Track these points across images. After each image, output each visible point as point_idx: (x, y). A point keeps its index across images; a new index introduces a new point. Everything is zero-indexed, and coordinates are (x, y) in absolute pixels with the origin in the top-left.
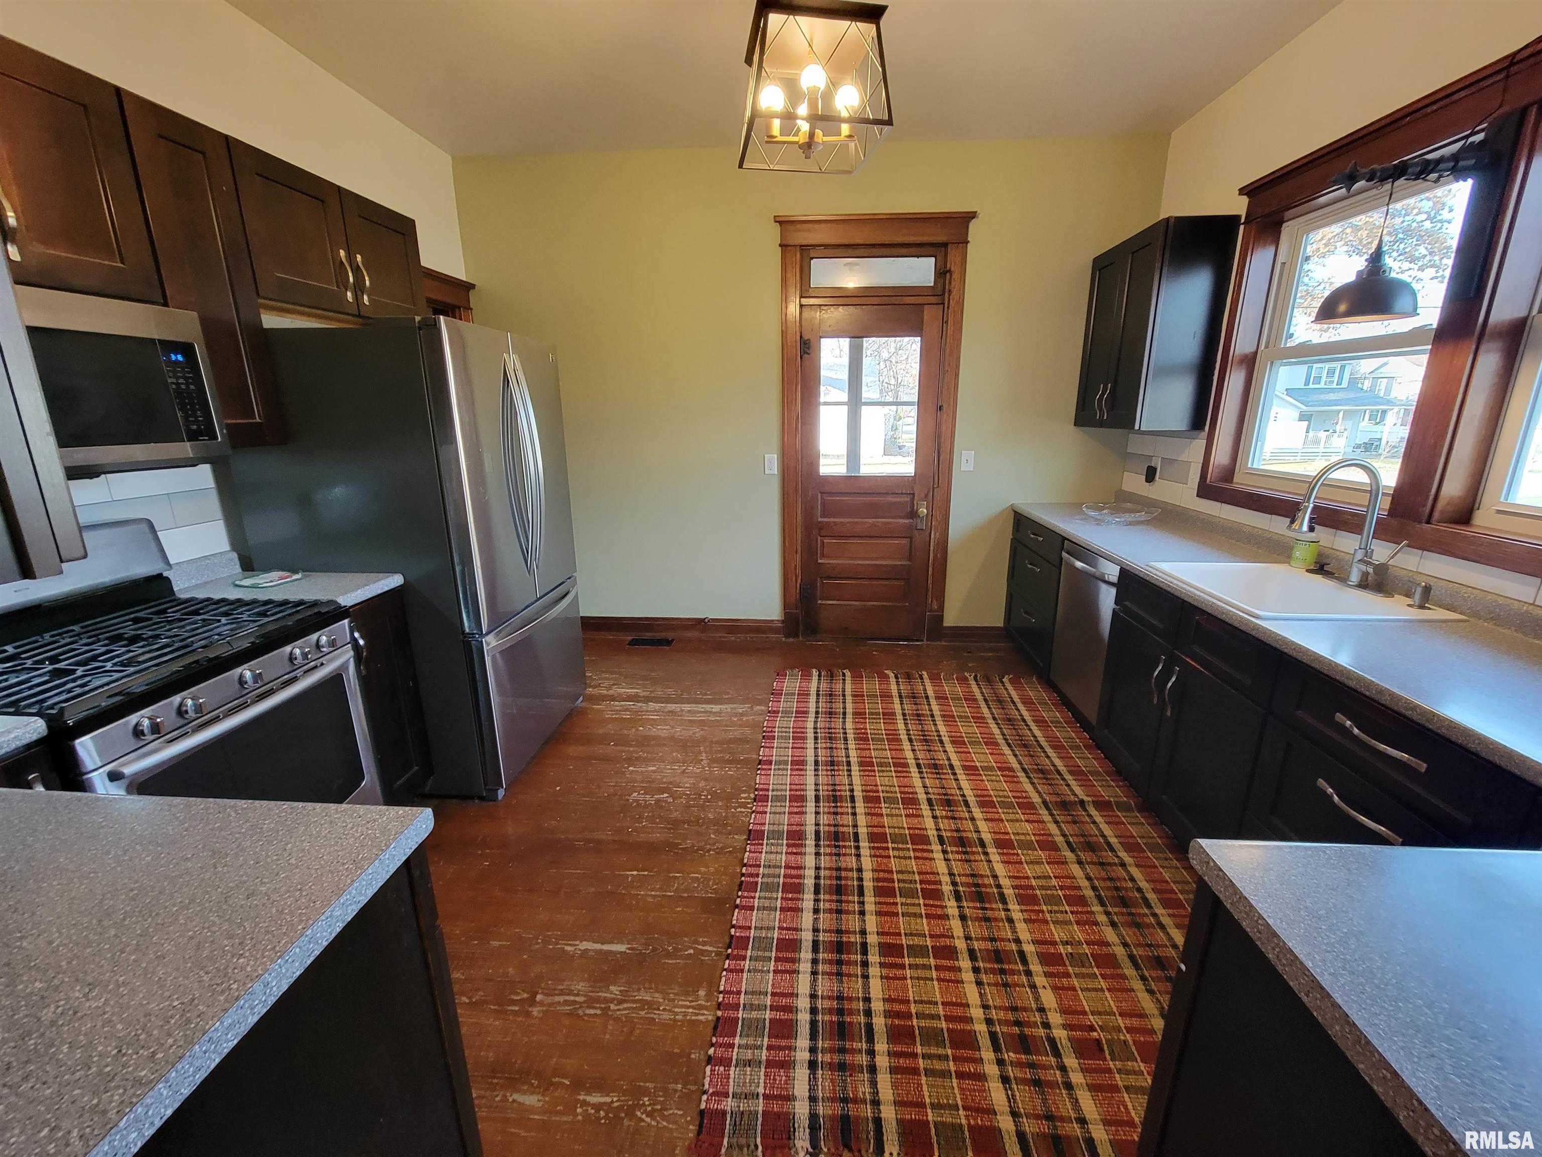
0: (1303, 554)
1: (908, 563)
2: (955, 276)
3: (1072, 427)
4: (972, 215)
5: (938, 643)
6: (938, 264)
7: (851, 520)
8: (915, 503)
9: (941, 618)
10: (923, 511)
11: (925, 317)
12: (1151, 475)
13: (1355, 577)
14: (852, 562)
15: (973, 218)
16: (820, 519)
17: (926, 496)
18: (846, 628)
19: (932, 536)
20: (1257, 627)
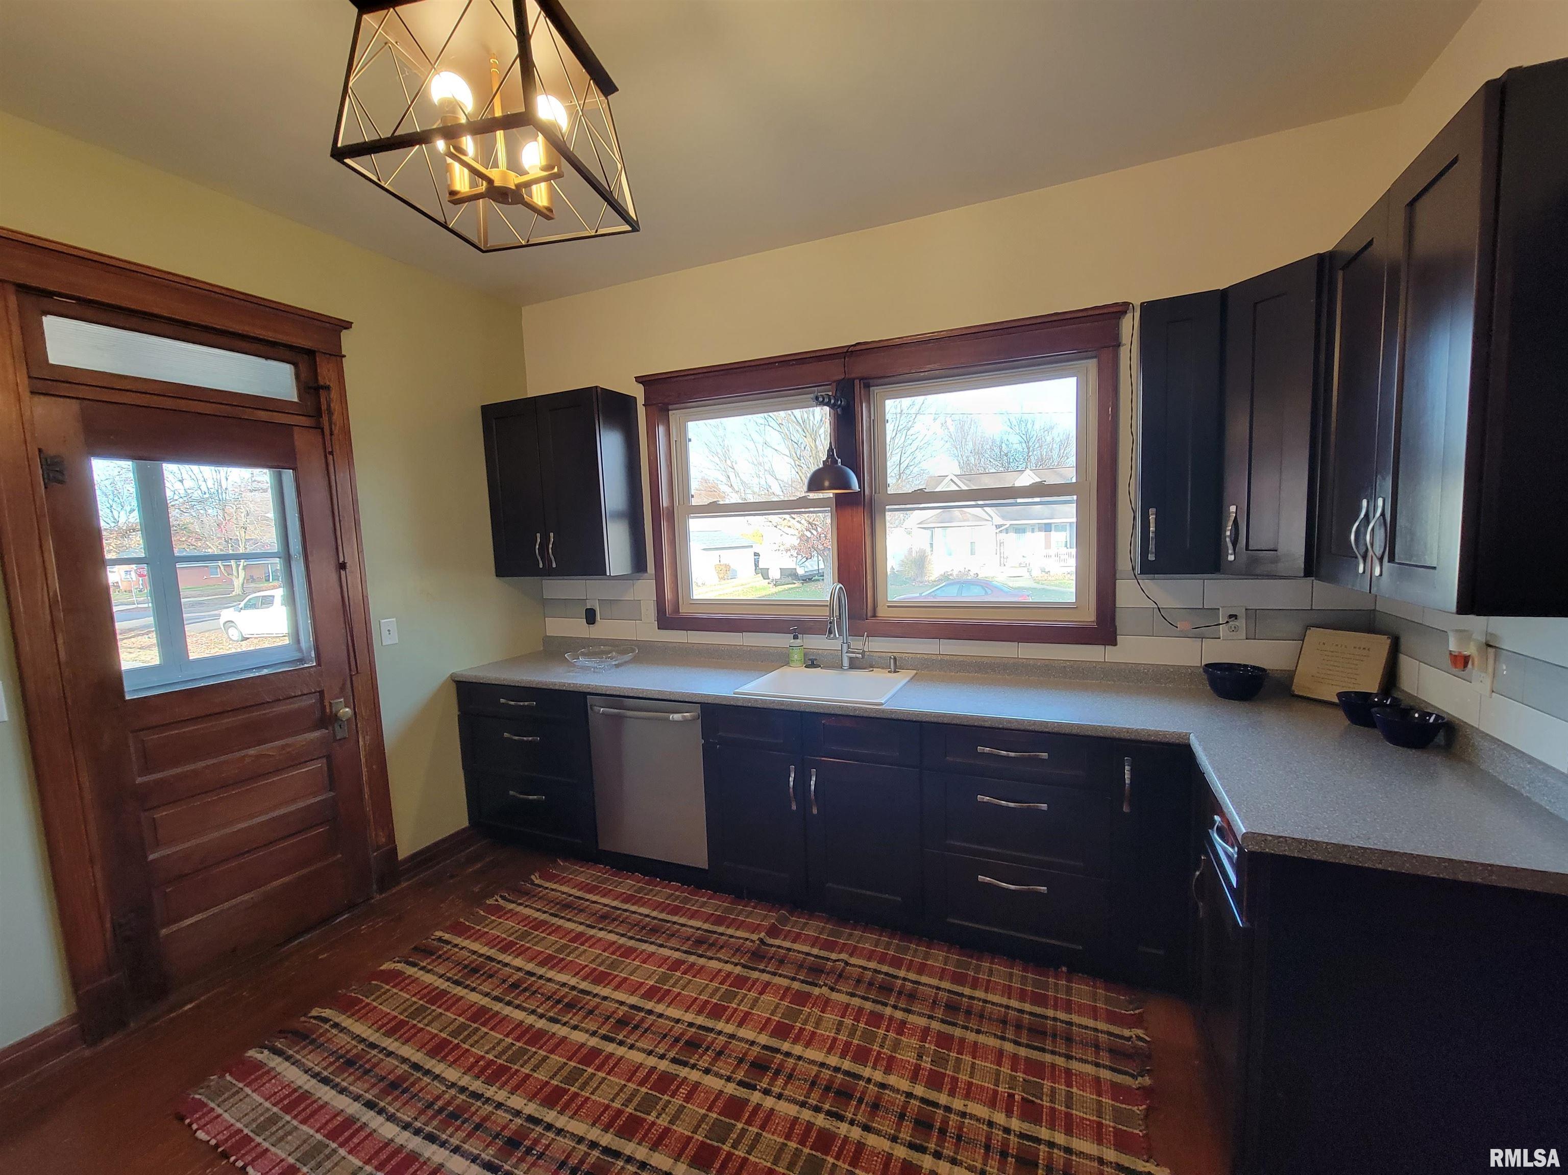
0: (797, 656)
1: (332, 794)
2: (334, 395)
3: (495, 577)
4: (347, 325)
5: (398, 888)
6: (303, 376)
7: (210, 762)
8: (327, 704)
9: (394, 850)
10: (346, 711)
11: (297, 443)
12: (591, 617)
13: (846, 663)
14: (228, 830)
15: (346, 328)
16: (139, 780)
17: (342, 689)
18: (234, 950)
19: (361, 743)
20: (883, 711)
